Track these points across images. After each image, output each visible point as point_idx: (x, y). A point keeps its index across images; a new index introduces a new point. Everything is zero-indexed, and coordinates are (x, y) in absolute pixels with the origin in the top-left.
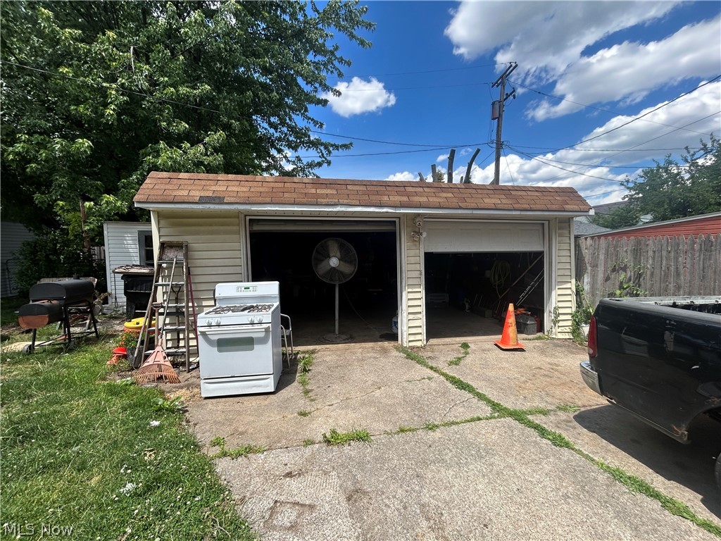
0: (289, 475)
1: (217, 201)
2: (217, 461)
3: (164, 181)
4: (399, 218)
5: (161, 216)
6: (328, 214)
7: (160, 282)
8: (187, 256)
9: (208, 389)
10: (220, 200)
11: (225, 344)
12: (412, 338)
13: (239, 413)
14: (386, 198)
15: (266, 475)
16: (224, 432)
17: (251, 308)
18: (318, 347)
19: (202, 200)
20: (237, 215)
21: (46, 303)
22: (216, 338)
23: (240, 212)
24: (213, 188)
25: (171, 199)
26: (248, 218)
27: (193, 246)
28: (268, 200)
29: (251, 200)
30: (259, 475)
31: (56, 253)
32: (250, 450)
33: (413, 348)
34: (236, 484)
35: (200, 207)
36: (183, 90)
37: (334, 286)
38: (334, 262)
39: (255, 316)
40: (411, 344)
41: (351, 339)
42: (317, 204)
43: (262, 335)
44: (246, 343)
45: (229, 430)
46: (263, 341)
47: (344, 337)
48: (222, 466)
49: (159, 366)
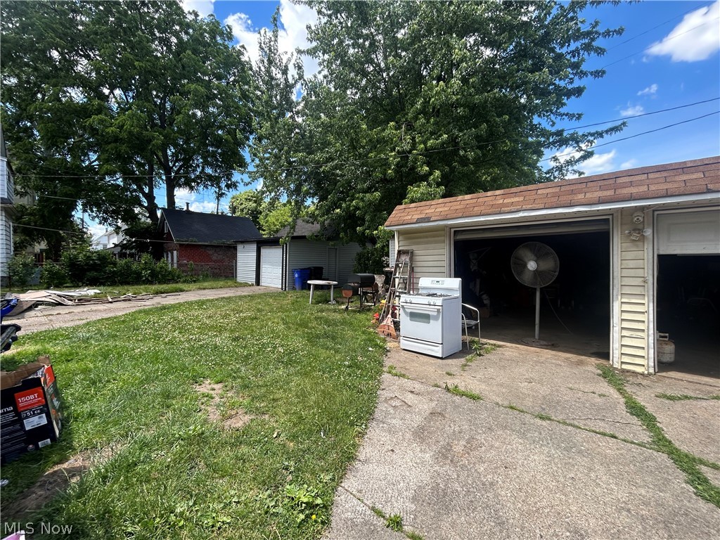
0: (412, 392)
1: (426, 220)
2: (386, 374)
3: (401, 211)
4: (612, 214)
5: (400, 233)
6: (509, 221)
7: (397, 275)
8: (411, 259)
9: (404, 344)
10: (428, 220)
11: (414, 316)
12: (625, 359)
13: (413, 361)
14: (581, 196)
15: (402, 388)
16: (398, 365)
17: (433, 295)
18: (508, 344)
19: (419, 221)
20: (443, 228)
21: (352, 284)
22: (409, 311)
23: (446, 226)
24: (427, 211)
25: (401, 222)
26: (453, 230)
27: (416, 252)
28: (460, 215)
29: (448, 217)
30: (398, 385)
31: (368, 259)
32: (404, 376)
33: (623, 371)
34: (386, 384)
35: (417, 225)
36: (430, 143)
37: (535, 289)
38: (532, 265)
39: (432, 300)
40: (624, 367)
41: (553, 346)
42: (500, 213)
43: (435, 314)
44: (425, 318)
45: (401, 365)
46: (436, 318)
47: (542, 342)
48: (386, 376)
49: (389, 326)
